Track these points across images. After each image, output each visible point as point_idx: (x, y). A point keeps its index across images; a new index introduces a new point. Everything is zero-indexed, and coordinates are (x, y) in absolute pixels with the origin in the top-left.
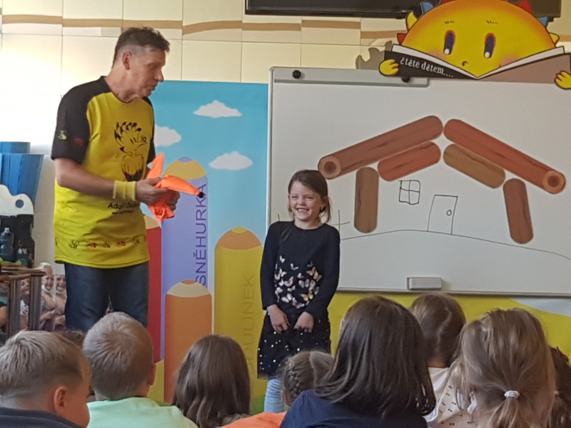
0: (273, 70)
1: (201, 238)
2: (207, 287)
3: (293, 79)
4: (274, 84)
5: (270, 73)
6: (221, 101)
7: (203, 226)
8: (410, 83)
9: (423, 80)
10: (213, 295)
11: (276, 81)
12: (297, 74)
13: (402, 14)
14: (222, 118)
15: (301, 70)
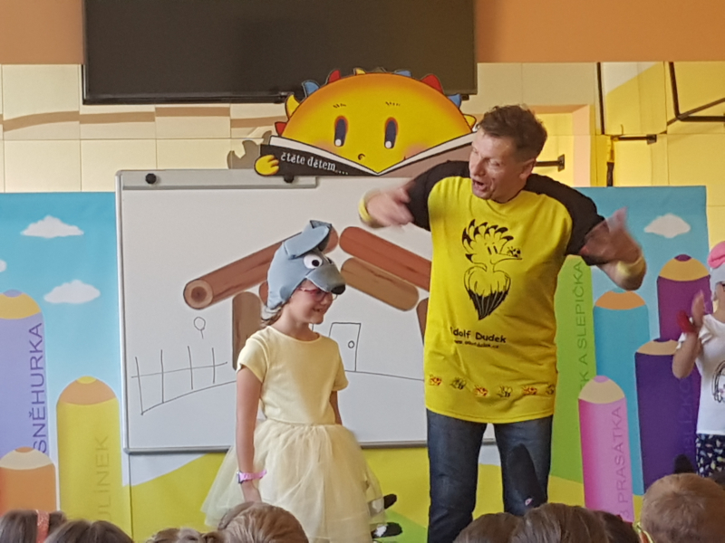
0: (120, 174)
1: (37, 392)
2: (48, 455)
3: (146, 184)
4: (123, 192)
5: (116, 178)
6: (55, 215)
7: (40, 377)
8: (294, 184)
9: (311, 180)
10: (56, 465)
11: (125, 188)
12: (151, 179)
13: (282, 97)
14: (58, 238)
15: (155, 173)
